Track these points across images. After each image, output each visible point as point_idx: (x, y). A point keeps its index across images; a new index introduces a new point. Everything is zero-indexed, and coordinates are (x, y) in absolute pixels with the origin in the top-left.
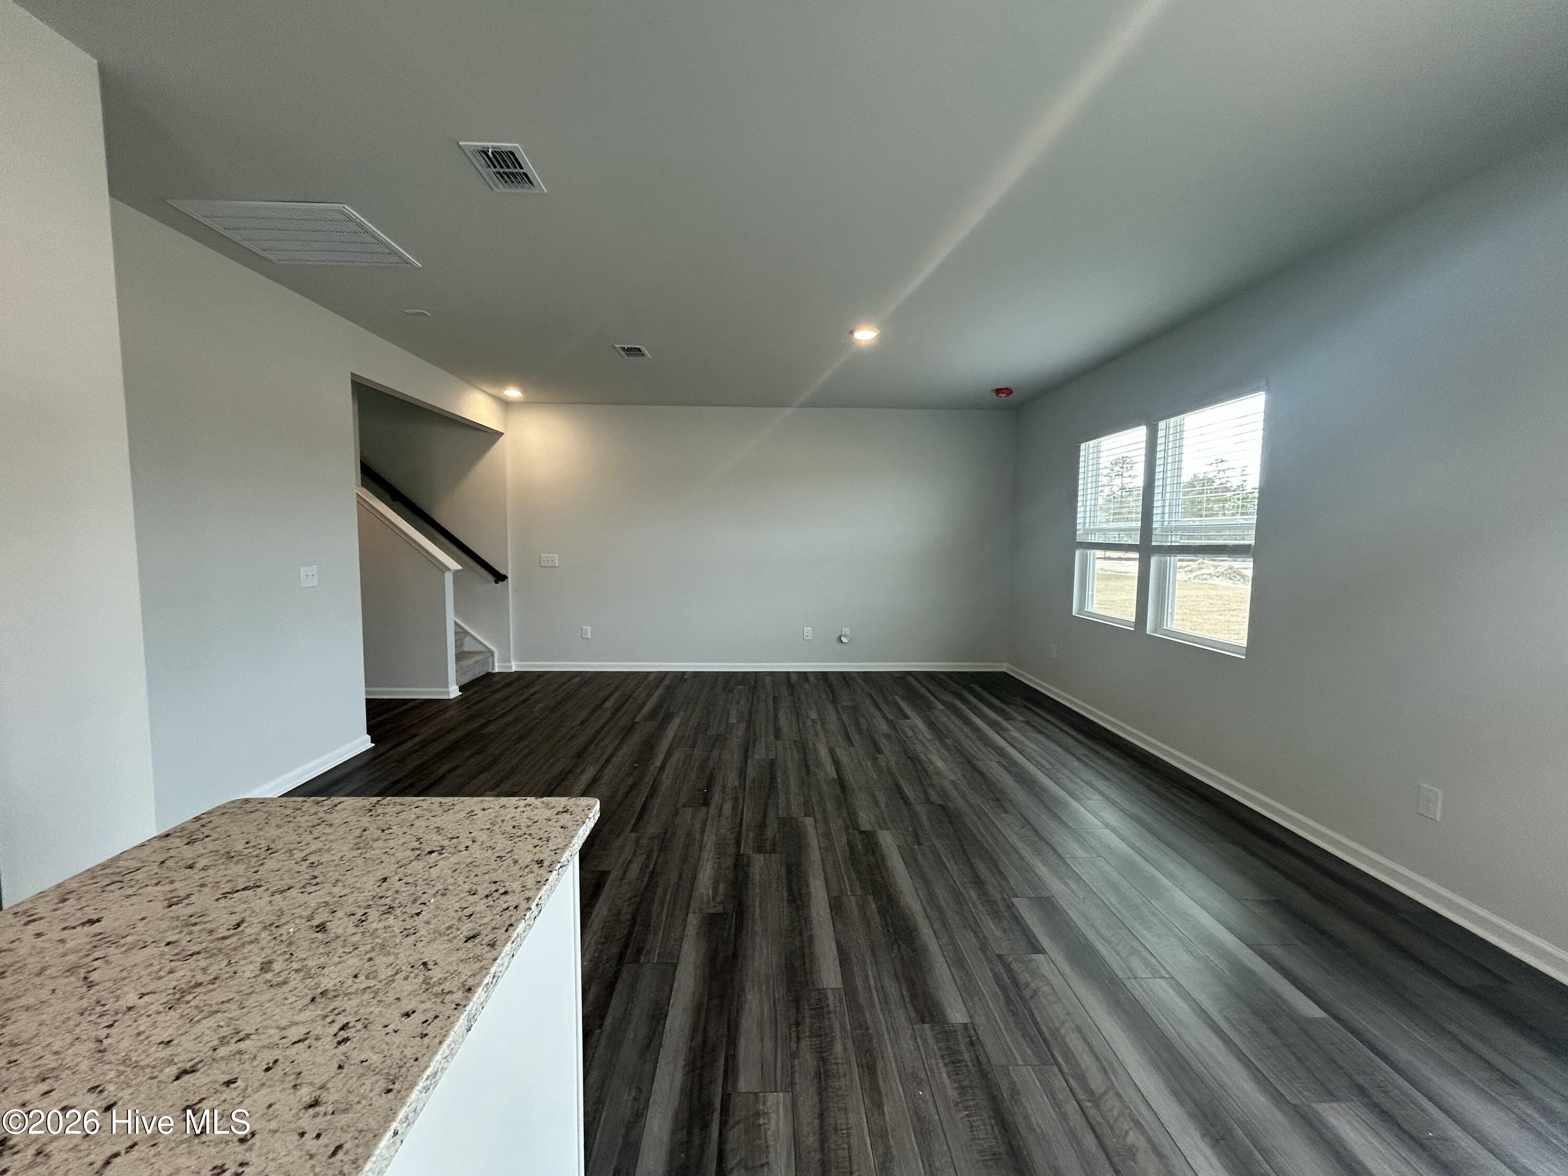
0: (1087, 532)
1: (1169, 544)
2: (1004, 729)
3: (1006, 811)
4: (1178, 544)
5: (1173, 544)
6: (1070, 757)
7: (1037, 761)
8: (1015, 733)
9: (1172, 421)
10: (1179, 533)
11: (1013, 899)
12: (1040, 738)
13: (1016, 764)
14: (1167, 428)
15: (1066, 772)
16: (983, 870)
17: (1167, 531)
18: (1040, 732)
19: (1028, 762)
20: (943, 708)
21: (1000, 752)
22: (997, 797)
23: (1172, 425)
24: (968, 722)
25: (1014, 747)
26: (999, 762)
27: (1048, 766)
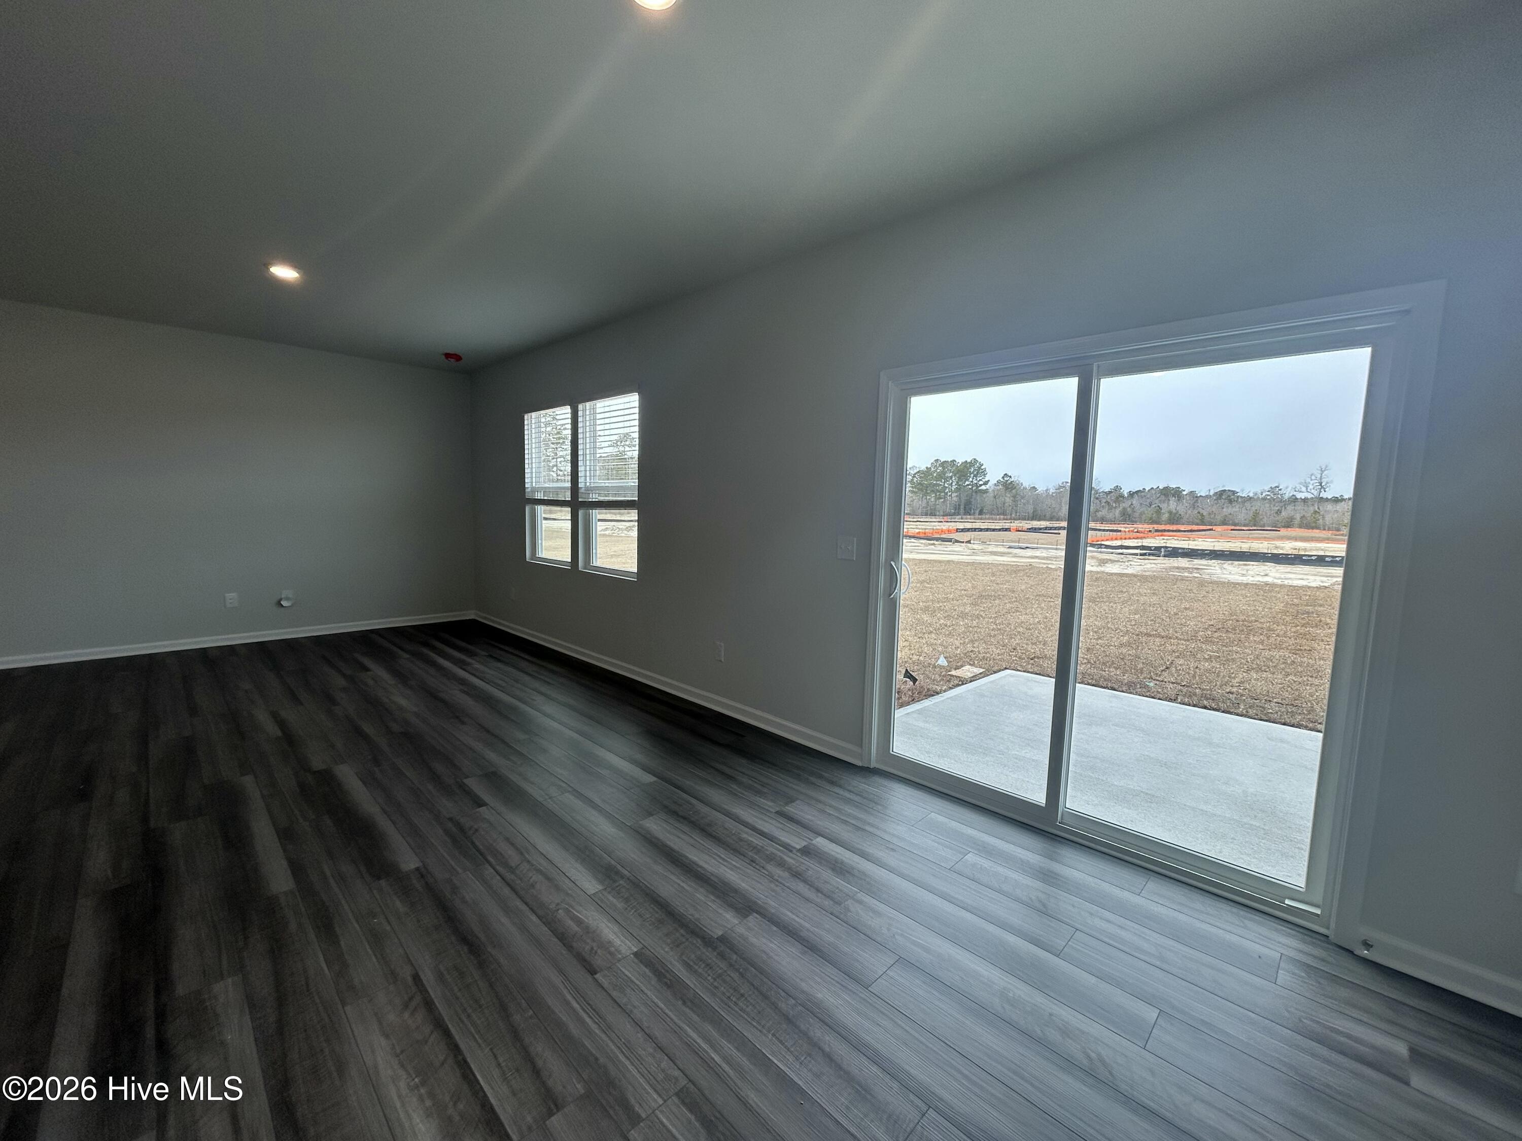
0: (534, 490)
1: (591, 500)
2: (469, 664)
3: (463, 723)
4: (597, 500)
5: (594, 500)
6: (522, 674)
7: (495, 683)
8: (477, 666)
9: (588, 404)
10: (597, 492)
11: (465, 781)
12: (499, 665)
13: (475, 688)
14: (584, 410)
15: (520, 686)
16: (439, 767)
17: (589, 490)
18: (499, 660)
19: (487, 685)
20: (408, 656)
21: (462, 682)
22: (457, 714)
23: (588, 408)
24: (434, 664)
25: (475, 676)
26: (461, 690)
27: (504, 684)
